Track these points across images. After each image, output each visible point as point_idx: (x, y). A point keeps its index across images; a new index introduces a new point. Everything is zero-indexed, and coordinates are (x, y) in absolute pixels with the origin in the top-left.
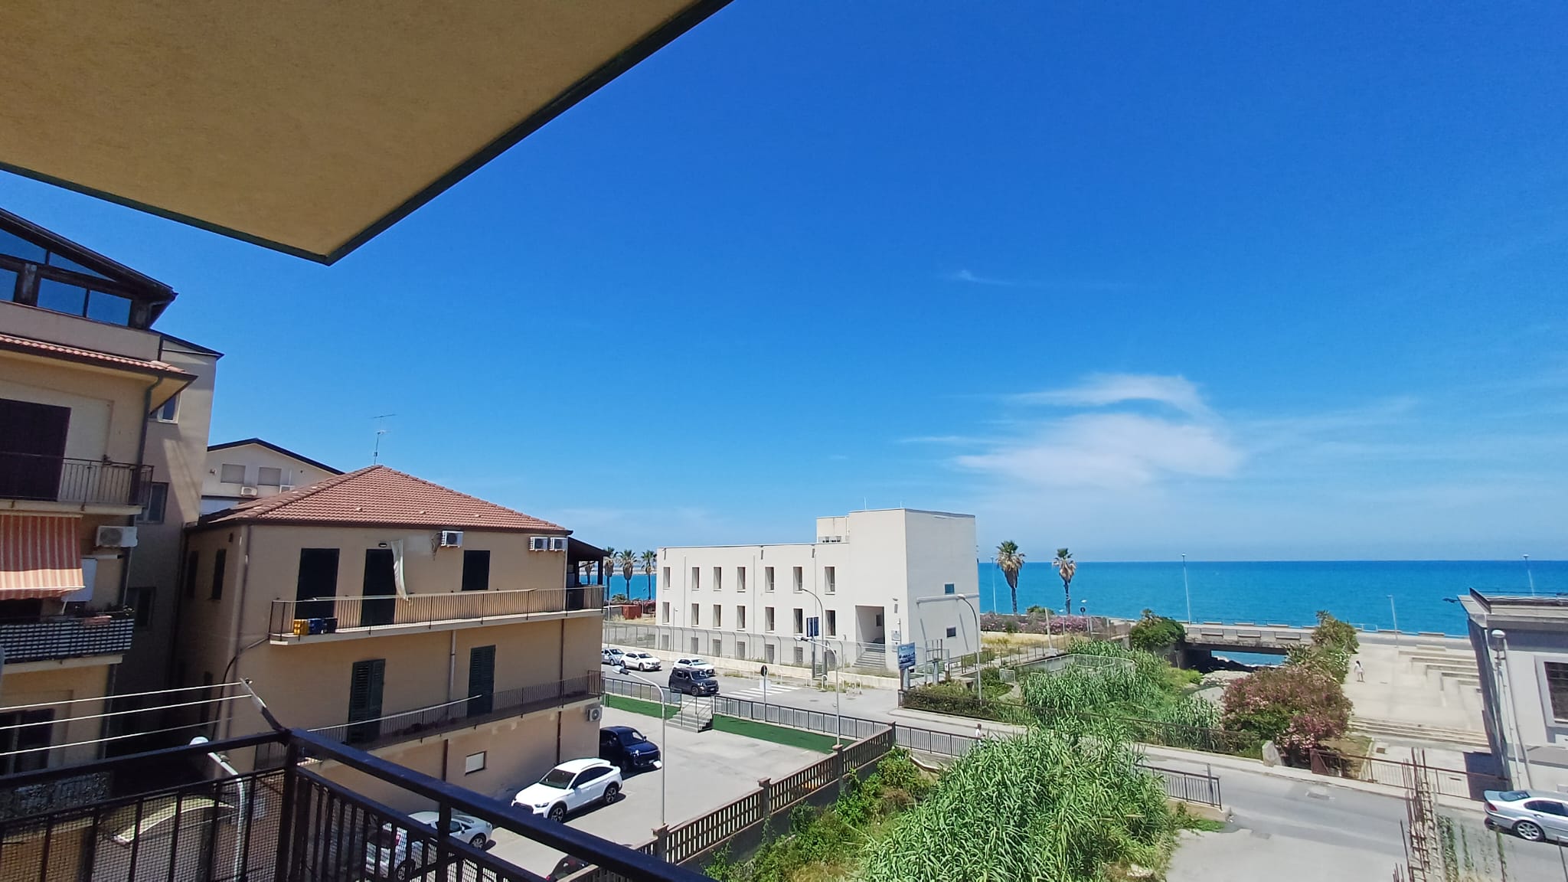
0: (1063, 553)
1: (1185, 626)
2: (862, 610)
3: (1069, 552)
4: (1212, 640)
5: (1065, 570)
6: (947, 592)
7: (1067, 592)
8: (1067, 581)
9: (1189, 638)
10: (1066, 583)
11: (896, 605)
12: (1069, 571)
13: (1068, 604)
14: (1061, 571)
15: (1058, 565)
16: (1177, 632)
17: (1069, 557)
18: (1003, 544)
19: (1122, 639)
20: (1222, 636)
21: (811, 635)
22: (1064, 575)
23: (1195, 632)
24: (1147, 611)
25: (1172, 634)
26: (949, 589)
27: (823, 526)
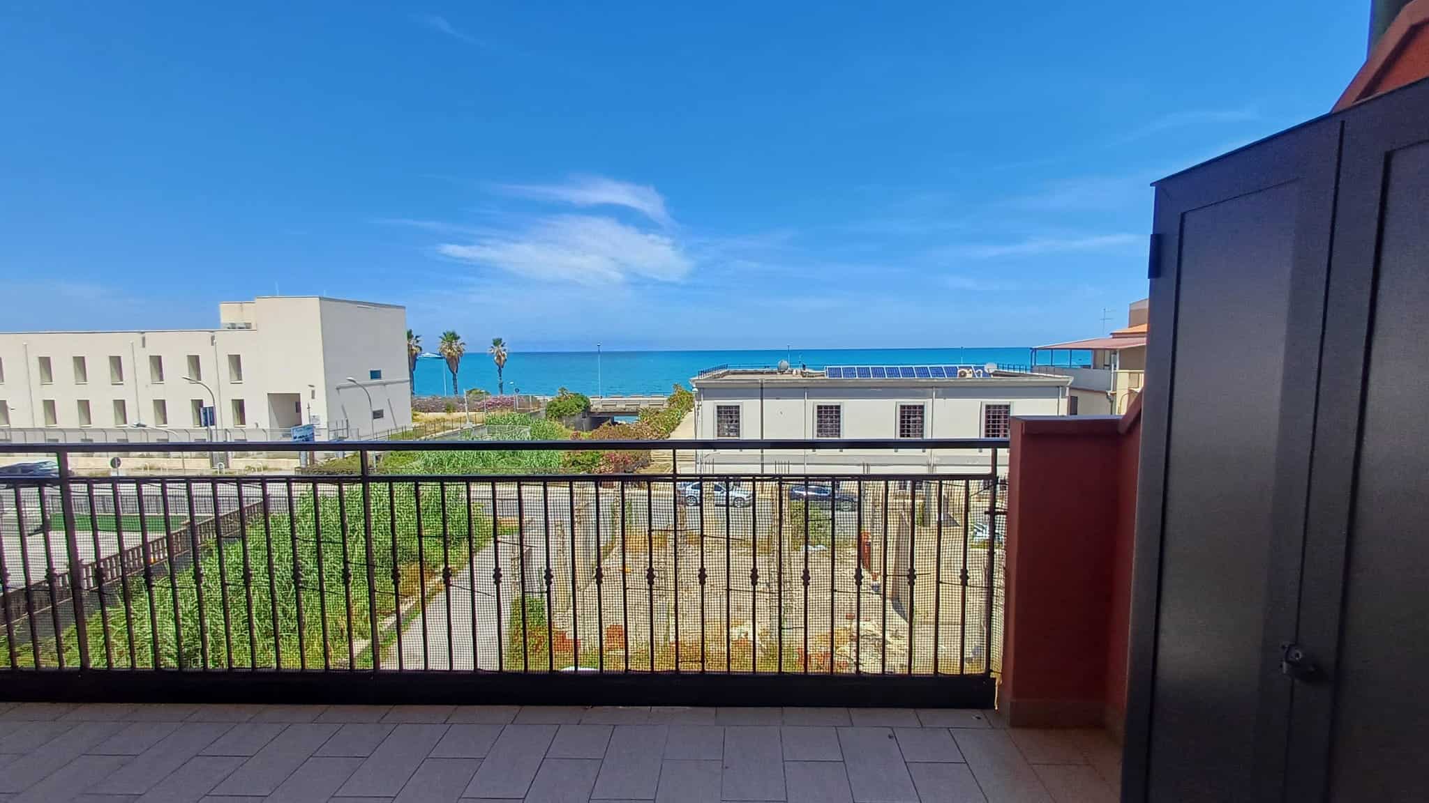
0: (497, 342)
1: (591, 399)
2: (275, 398)
3: (503, 341)
4: (609, 409)
5: (499, 358)
6: (372, 378)
7: (500, 376)
8: (500, 367)
9: (592, 409)
10: (500, 369)
11: (313, 392)
12: (503, 358)
13: (501, 386)
14: (496, 358)
15: (493, 353)
16: (583, 404)
17: (502, 346)
18: (444, 334)
19: (539, 412)
20: (615, 405)
21: (206, 425)
22: (498, 362)
23: (597, 404)
24: (563, 389)
25: (579, 406)
26: (375, 375)
27: (228, 313)
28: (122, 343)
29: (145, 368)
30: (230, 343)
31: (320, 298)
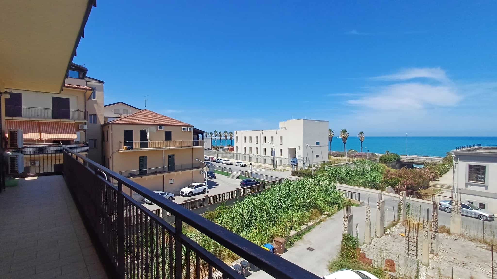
0: (361, 133)
1: (401, 156)
2: (290, 149)
3: (363, 133)
4: (410, 161)
5: (361, 138)
6: (317, 144)
7: (361, 145)
8: (362, 142)
9: (402, 160)
10: (361, 142)
11: (299, 148)
12: (363, 139)
13: (362, 149)
14: (360, 139)
15: (359, 137)
16: (397, 158)
17: (363, 134)
18: (342, 130)
19: (376, 160)
20: (413, 160)
21: (273, 156)
22: (361, 140)
23: (403, 158)
24: (387, 152)
25: (394, 159)
26: (318, 143)
27: (281, 125)
28: (258, 133)
29: (262, 139)
30: (281, 133)
31: (303, 120)
